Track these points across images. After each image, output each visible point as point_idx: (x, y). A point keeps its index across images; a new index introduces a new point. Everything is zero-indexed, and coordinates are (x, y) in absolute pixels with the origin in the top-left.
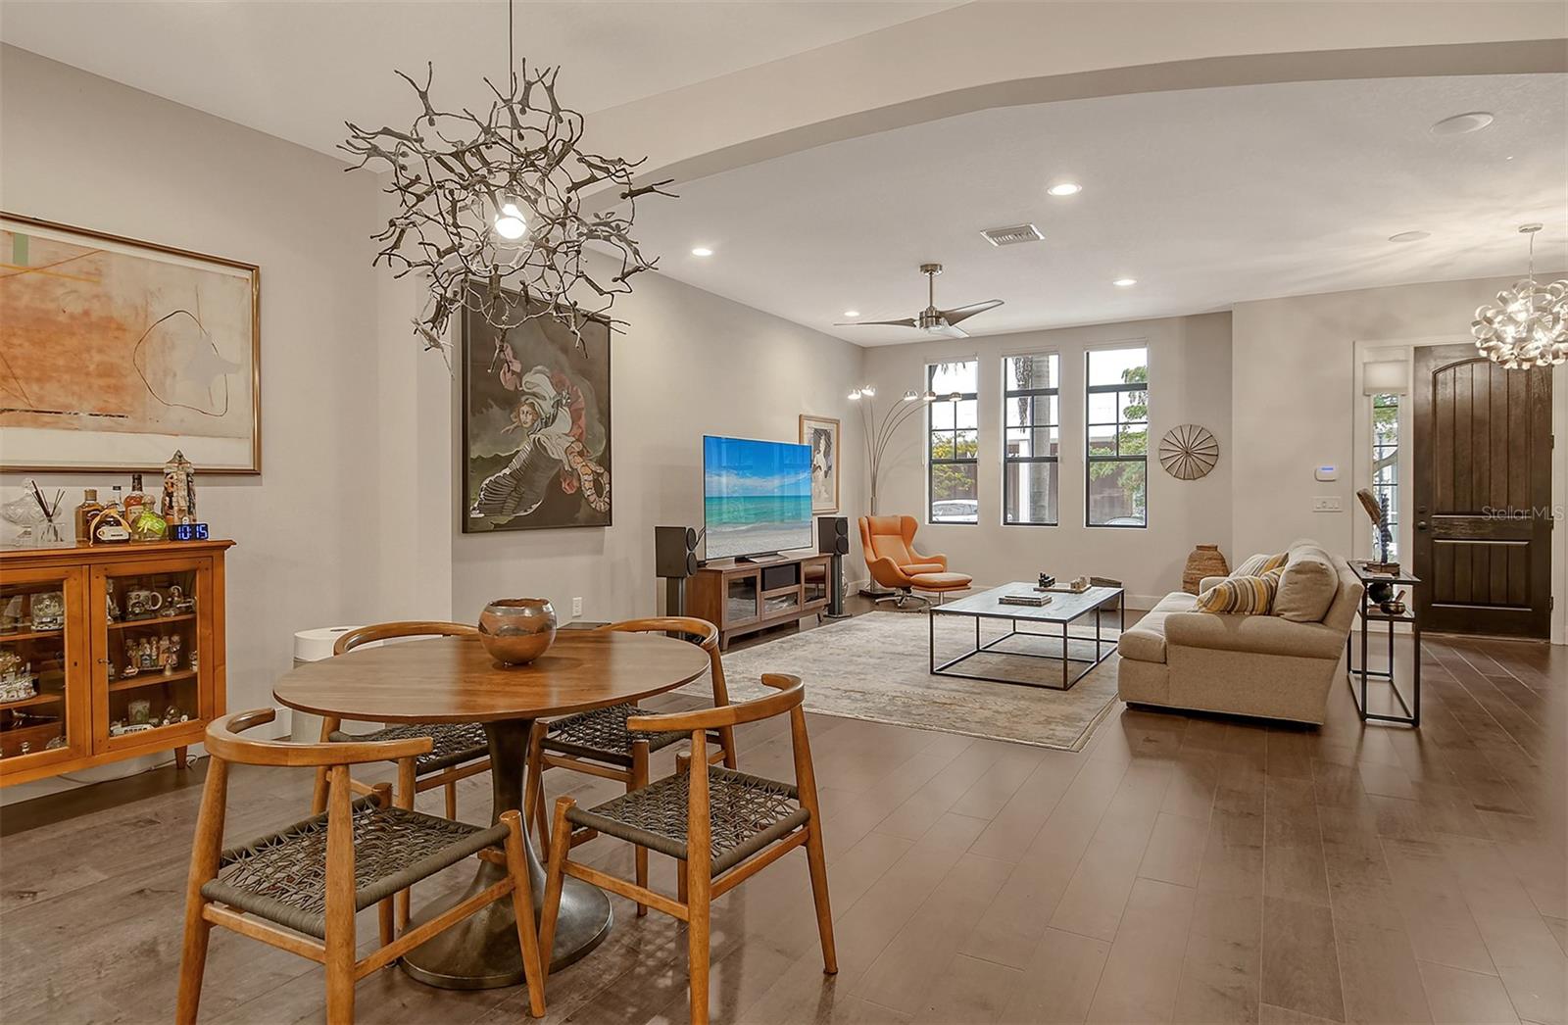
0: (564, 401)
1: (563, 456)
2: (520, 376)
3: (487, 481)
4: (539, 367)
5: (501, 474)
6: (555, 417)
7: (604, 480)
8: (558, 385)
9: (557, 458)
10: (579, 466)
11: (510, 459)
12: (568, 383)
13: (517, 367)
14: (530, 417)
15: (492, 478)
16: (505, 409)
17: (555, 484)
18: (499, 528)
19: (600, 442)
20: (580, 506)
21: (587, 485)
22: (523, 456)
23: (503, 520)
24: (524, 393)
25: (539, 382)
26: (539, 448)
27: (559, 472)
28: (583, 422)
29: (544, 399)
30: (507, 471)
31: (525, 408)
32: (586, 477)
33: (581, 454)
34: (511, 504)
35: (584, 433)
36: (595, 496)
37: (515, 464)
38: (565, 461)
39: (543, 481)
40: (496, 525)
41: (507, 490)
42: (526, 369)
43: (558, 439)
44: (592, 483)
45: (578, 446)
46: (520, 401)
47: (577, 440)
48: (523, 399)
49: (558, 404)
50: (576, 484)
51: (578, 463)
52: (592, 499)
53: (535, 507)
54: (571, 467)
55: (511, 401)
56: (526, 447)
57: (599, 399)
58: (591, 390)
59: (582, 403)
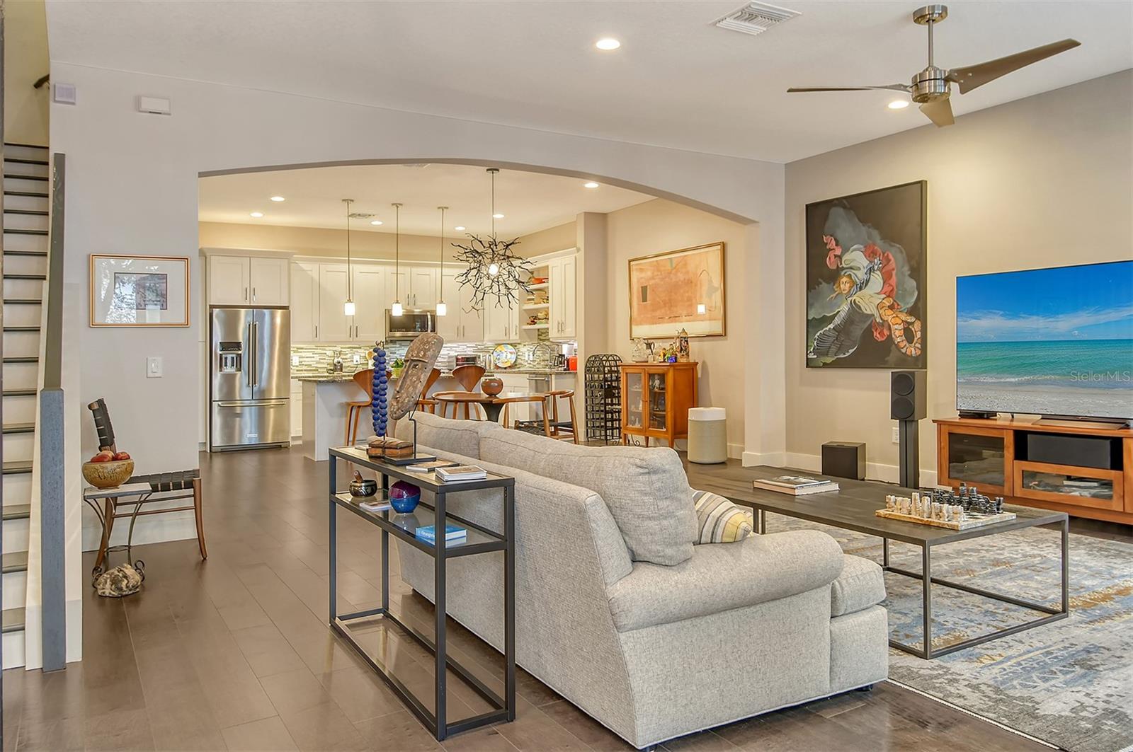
0: (876, 267)
1: (875, 312)
2: (840, 257)
3: (818, 334)
4: (855, 247)
5: (827, 329)
6: (867, 282)
7: (917, 327)
8: (870, 254)
9: (869, 313)
10: (890, 318)
11: (833, 317)
12: (879, 251)
13: (838, 252)
14: (848, 285)
15: (821, 332)
16: (830, 283)
17: (868, 332)
18: (825, 366)
19: (912, 294)
20: (890, 351)
21: (897, 333)
22: (843, 314)
23: (829, 360)
24: (843, 269)
25: (856, 258)
26: (855, 308)
27: (870, 325)
28: (894, 280)
29: (859, 269)
30: (831, 326)
31: (844, 279)
32: (896, 327)
33: (891, 307)
34: (833, 349)
35: (895, 289)
36: (905, 342)
37: (837, 321)
38: (877, 314)
39: (858, 332)
40: (824, 364)
41: (831, 339)
42: (845, 250)
43: (871, 300)
44: (902, 331)
45: (888, 302)
46: (840, 274)
47: (889, 296)
48: (843, 273)
49: (871, 270)
50: (886, 332)
51: (889, 316)
52: (902, 345)
53: (851, 351)
54: (882, 319)
55: (834, 276)
56: (844, 308)
57: (909, 258)
58: (901, 252)
59: (894, 266)
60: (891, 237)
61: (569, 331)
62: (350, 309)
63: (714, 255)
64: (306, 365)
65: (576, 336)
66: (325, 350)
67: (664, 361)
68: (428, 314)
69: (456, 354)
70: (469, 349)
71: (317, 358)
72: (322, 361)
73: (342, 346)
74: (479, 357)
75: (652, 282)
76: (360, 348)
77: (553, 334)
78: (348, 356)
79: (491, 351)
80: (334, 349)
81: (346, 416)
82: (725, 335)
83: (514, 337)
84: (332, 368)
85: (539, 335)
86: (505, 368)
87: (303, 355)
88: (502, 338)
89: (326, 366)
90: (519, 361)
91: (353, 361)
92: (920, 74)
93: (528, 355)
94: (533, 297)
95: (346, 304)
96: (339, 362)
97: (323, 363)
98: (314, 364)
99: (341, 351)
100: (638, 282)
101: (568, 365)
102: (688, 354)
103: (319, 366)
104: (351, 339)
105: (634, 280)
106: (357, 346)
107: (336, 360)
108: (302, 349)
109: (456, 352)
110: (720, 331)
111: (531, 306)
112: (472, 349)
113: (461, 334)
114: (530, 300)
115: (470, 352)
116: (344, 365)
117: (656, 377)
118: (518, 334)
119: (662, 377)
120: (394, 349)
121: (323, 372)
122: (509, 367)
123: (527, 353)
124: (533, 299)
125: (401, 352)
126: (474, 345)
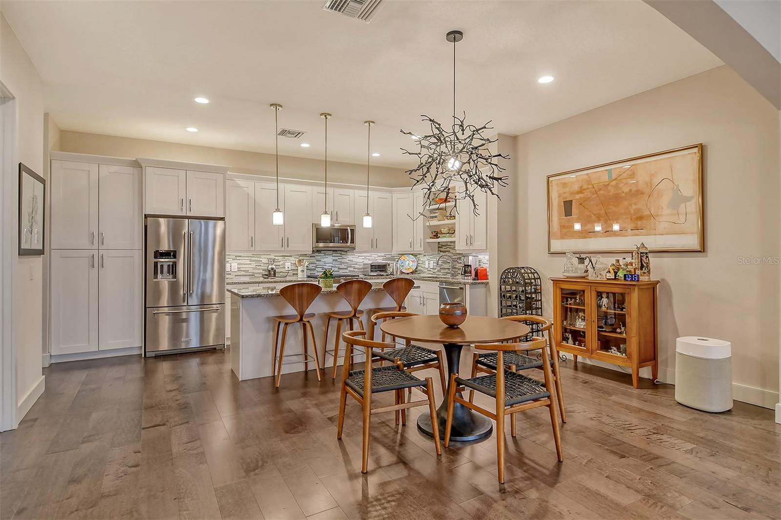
61: (479, 243)
62: (278, 219)
64: (244, 271)
65: (487, 249)
66: (260, 257)
67: (615, 279)
68: (348, 228)
69: (371, 262)
70: (379, 258)
71: (254, 264)
72: (258, 267)
73: (276, 254)
74: (389, 265)
75: (578, 197)
76: (291, 256)
77: (460, 247)
78: (281, 263)
79: (397, 260)
80: (269, 257)
82: (704, 251)
83: (418, 248)
84: (267, 273)
85: (439, 247)
86: (408, 274)
87: (241, 262)
88: (406, 248)
89: (261, 271)
90: (419, 268)
91: (284, 268)
93: (429, 263)
94: (436, 215)
95: (274, 213)
96: (272, 269)
97: (259, 269)
98: (251, 270)
99: (275, 259)
100: (559, 196)
101: (480, 275)
103: (255, 271)
104: (283, 249)
105: (554, 195)
106: (288, 255)
107: (270, 267)
108: (241, 257)
109: (369, 260)
110: (697, 247)
111: (434, 222)
112: (381, 258)
113: (374, 245)
114: (432, 217)
115: (380, 261)
116: (277, 271)
118: (422, 246)
120: (320, 258)
121: (258, 277)
122: (412, 273)
123: (427, 262)
124: (436, 217)
125: (325, 260)
126: (383, 255)
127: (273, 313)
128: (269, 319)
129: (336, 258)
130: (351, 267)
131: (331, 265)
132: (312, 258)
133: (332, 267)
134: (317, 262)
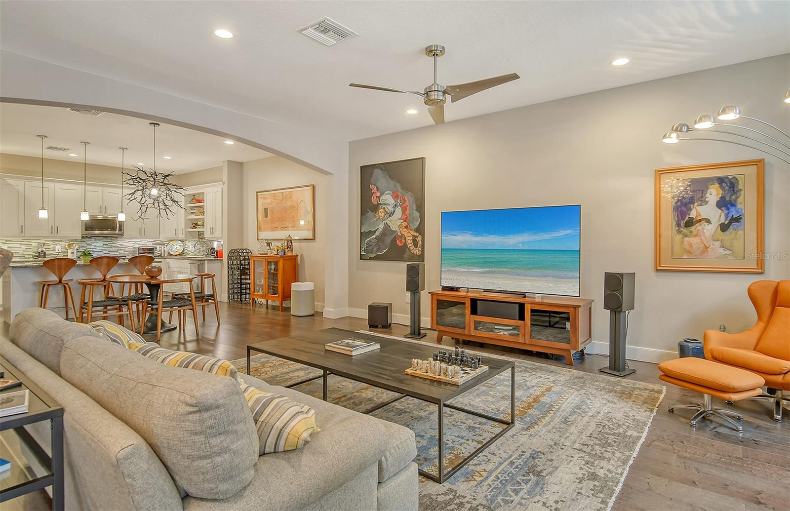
0: (398, 204)
1: (397, 229)
2: (379, 197)
3: (367, 241)
4: (387, 192)
5: (372, 238)
6: (394, 212)
7: (419, 239)
8: (395, 196)
9: (394, 229)
10: (405, 233)
11: (375, 231)
12: (400, 195)
13: (378, 195)
14: (383, 214)
15: (369, 239)
16: (373, 212)
17: (394, 240)
18: (371, 259)
19: (417, 221)
20: (405, 252)
21: (409, 242)
22: (380, 230)
23: (372, 256)
24: (381, 204)
25: (388, 199)
26: (387, 226)
27: (395, 236)
28: (408, 212)
29: (389, 205)
30: (374, 236)
31: (381, 210)
32: (409, 238)
33: (406, 227)
34: (375, 249)
35: (408, 218)
36: (413, 247)
37: (377, 233)
38: (399, 231)
39: (388, 240)
40: (370, 258)
41: (374, 244)
42: (382, 194)
43: (395, 222)
44: (412, 241)
45: (405, 224)
46: (379, 207)
47: (405, 221)
48: (380, 207)
49: (396, 206)
50: (404, 241)
51: (405, 232)
52: (411, 248)
53: (385, 251)
54: (401, 233)
55: (375, 208)
56: (381, 226)
57: (416, 200)
58: (412, 196)
59: (408, 204)
60: (407, 187)
61: (218, 233)
62: (43, 214)
63: (308, 192)
65: (222, 237)
66: (31, 242)
67: (278, 254)
68: (117, 219)
69: (139, 246)
70: (149, 243)
71: (24, 247)
72: (28, 250)
73: (45, 239)
74: (156, 248)
75: (270, 206)
76: (62, 241)
77: (207, 235)
78: (51, 247)
79: (166, 245)
80: (39, 241)
81: (39, 291)
82: (314, 239)
83: (181, 236)
84: (37, 255)
85: (199, 235)
86: (176, 255)
87: (11, 245)
88: (173, 236)
89: (32, 253)
90: (186, 251)
91: (55, 250)
92: (429, 87)
93: (191, 247)
94: (195, 211)
95: (40, 211)
96: (43, 251)
97: (29, 251)
98: (21, 252)
99: (45, 243)
100: (262, 205)
101: (218, 255)
102: (292, 251)
103: (25, 253)
104: (53, 235)
105: (260, 204)
106: (59, 240)
107: (40, 250)
108: (11, 241)
109: (139, 244)
110: (311, 237)
111: (193, 217)
112: (151, 243)
113: (142, 233)
114: (192, 213)
115: (150, 245)
116: (47, 253)
117: (273, 263)
118: (184, 235)
119: (276, 263)
120: (90, 242)
121: (29, 258)
122: (179, 254)
123: (191, 246)
124: (195, 213)
125: (95, 244)
126: (153, 241)
127: (38, 279)
128: (35, 284)
129: (107, 243)
130: (121, 250)
131: (102, 248)
132: (82, 243)
133: (102, 250)
134: (88, 246)
